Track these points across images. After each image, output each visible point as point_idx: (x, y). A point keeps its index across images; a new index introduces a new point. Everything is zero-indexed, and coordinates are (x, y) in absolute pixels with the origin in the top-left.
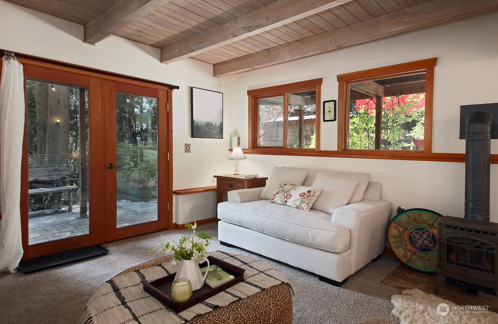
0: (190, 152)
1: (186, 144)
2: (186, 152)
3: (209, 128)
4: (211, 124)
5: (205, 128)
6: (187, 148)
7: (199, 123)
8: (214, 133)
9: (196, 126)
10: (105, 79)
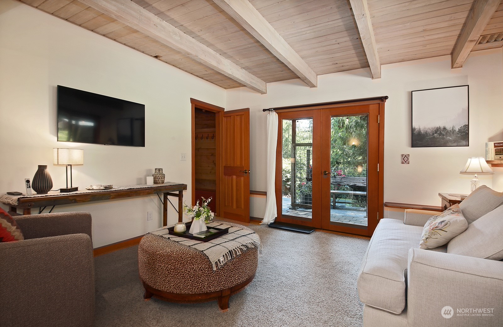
0: (408, 163)
1: (402, 155)
2: (403, 163)
3: (440, 134)
4: (445, 128)
5: (433, 134)
6: (405, 159)
7: (421, 130)
8: (450, 140)
9: (416, 134)
10: (323, 109)
